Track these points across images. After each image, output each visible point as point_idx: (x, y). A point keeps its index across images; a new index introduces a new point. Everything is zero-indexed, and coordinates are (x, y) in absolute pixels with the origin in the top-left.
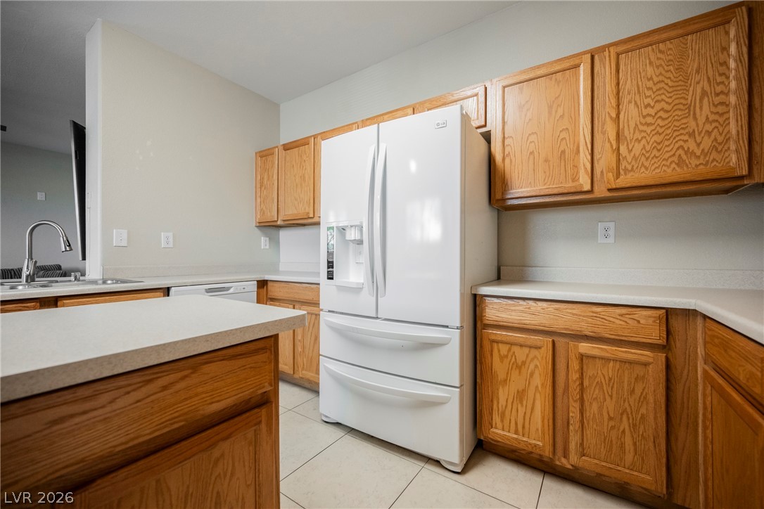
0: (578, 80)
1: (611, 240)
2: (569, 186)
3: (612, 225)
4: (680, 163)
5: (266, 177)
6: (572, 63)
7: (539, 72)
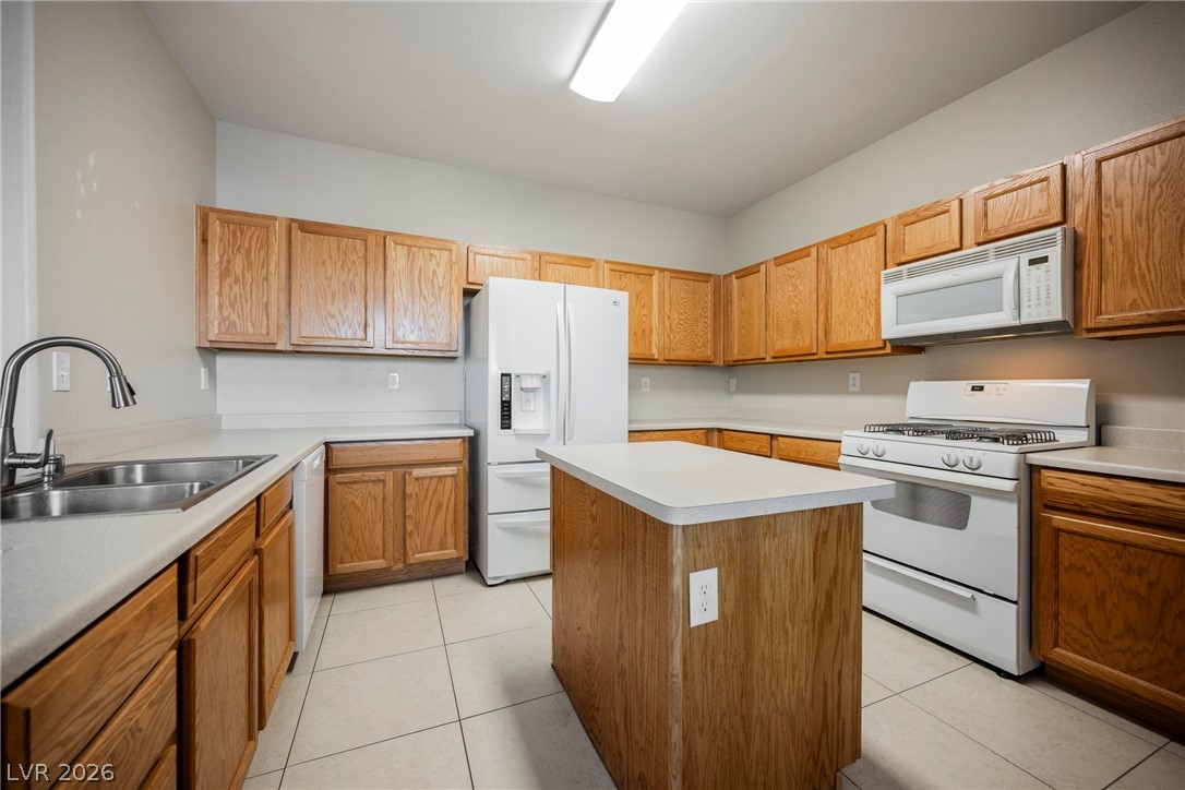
0: (652, 285)
1: (648, 390)
2: (647, 354)
3: (648, 379)
4: (693, 350)
5: (239, 261)
6: (648, 271)
7: (633, 270)
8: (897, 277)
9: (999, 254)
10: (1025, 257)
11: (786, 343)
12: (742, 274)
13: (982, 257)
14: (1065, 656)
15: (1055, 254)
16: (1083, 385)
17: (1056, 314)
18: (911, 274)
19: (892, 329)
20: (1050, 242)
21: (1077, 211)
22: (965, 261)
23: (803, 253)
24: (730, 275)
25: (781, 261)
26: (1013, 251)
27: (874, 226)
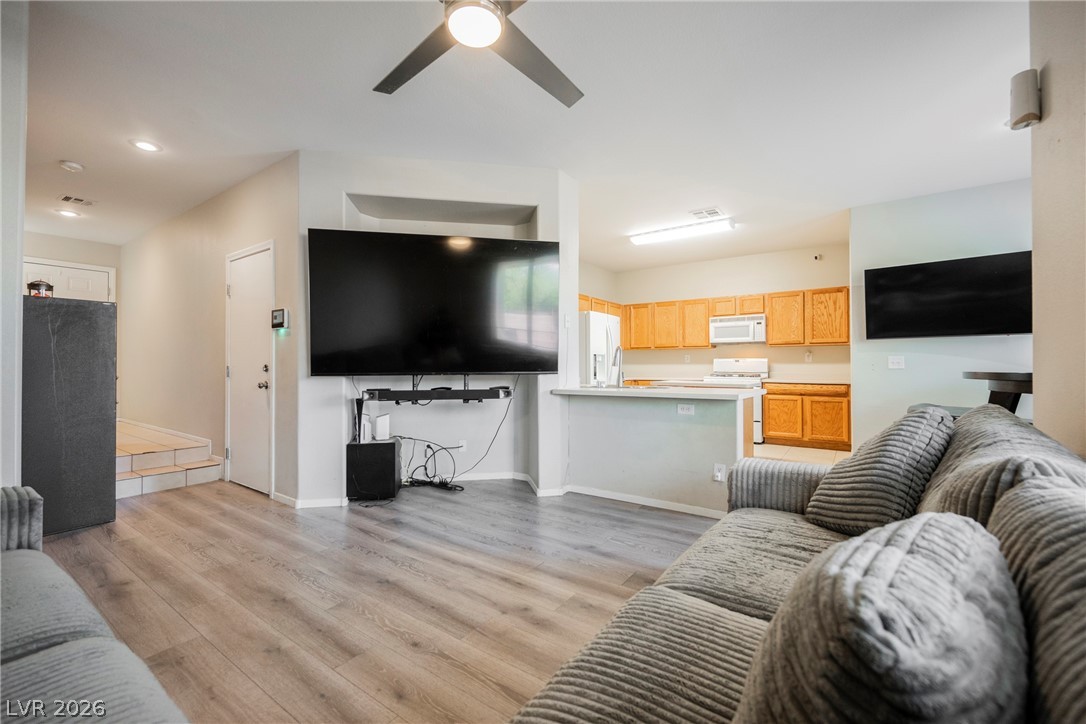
8: (715, 321)
9: (749, 319)
10: (756, 322)
11: (663, 341)
12: (637, 306)
13: (744, 319)
14: (772, 433)
15: (763, 322)
16: (766, 360)
17: (764, 340)
18: (721, 321)
19: (713, 340)
20: (761, 318)
21: (767, 310)
22: (738, 320)
23: (672, 304)
24: (630, 306)
25: (659, 304)
26: (753, 319)
27: (705, 299)
